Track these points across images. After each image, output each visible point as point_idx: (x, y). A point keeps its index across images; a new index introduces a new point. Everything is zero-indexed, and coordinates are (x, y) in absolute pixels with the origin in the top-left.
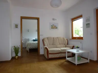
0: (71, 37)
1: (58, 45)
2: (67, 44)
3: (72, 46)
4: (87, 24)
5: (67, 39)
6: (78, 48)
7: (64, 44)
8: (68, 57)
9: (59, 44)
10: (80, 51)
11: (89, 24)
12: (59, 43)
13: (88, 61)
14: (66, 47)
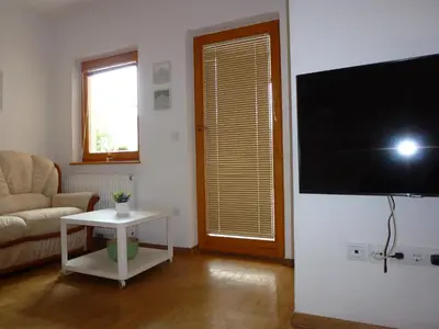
0: (75, 156)
1: (5, 195)
2: (60, 191)
3: (90, 194)
4: (158, 94)
5: (56, 166)
6: (122, 199)
7: (43, 193)
8: (71, 256)
9: (6, 191)
10: (132, 213)
11: (166, 93)
12: (10, 184)
13: (169, 255)
14: (51, 206)
